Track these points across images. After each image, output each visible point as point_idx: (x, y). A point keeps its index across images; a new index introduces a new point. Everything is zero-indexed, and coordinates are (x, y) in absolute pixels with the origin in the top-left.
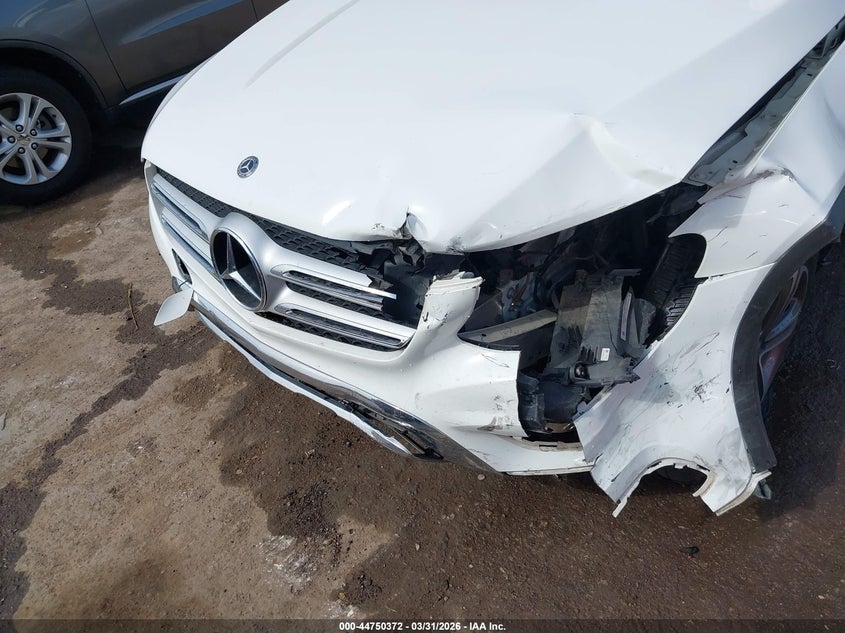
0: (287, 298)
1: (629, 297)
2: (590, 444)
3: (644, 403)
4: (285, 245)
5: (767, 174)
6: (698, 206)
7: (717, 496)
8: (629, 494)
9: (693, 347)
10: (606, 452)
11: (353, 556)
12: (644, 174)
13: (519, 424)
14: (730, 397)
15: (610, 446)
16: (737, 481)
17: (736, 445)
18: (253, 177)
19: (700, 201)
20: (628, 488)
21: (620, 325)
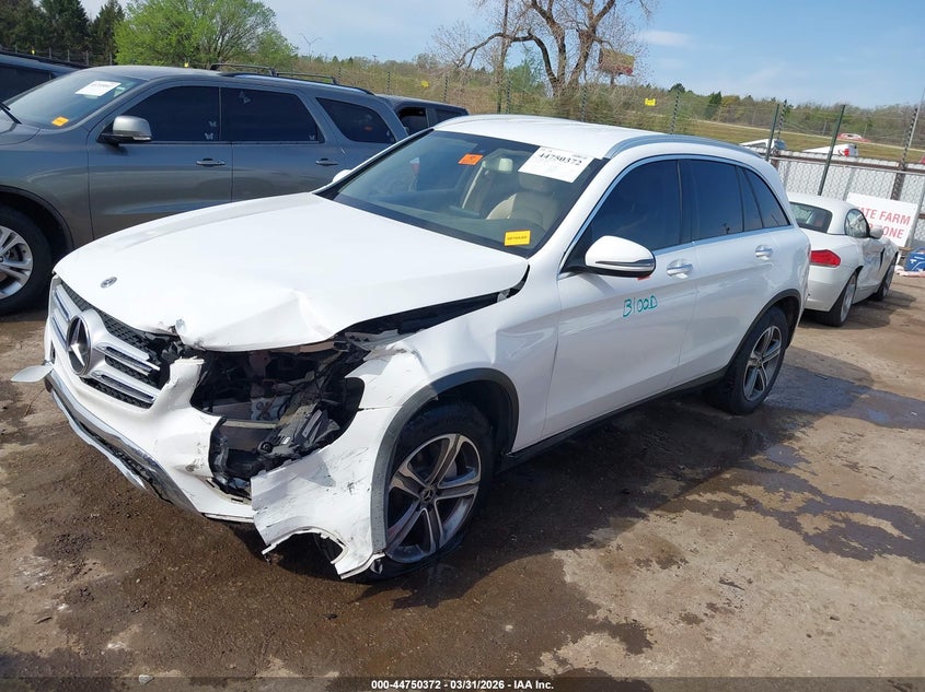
0: (102, 367)
1: (319, 413)
2: (258, 497)
3: (313, 484)
4: (112, 332)
5: (403, 351)
6: (363, 362)
7: (344, 565)
8: (279, 542)
9: (350, 454)
10: (271, 507)
11: (87, 578)
12: (319, 328)
13: (207, 464)
14: (369, 495)
15: (275, 505)
16: (361, 557)
17: (365, 529)
18: (109, 288)
19: (365, 359)
20: (279, 538)
21: (305, 425)
